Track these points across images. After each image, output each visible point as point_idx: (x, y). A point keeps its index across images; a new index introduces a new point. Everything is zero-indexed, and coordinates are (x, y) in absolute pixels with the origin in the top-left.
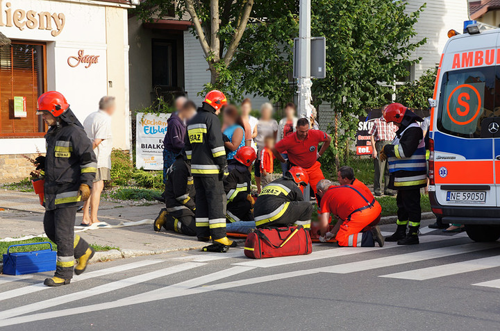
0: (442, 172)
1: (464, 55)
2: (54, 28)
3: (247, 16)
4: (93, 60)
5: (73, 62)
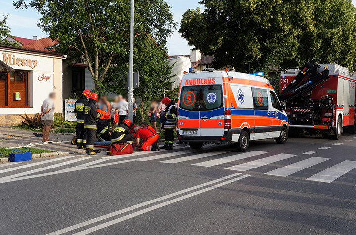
0: (181, 124)
1: (190, 81)
2: (33, 65)
3: (109, 63)
4: (48, 78)
5: (40, 79)
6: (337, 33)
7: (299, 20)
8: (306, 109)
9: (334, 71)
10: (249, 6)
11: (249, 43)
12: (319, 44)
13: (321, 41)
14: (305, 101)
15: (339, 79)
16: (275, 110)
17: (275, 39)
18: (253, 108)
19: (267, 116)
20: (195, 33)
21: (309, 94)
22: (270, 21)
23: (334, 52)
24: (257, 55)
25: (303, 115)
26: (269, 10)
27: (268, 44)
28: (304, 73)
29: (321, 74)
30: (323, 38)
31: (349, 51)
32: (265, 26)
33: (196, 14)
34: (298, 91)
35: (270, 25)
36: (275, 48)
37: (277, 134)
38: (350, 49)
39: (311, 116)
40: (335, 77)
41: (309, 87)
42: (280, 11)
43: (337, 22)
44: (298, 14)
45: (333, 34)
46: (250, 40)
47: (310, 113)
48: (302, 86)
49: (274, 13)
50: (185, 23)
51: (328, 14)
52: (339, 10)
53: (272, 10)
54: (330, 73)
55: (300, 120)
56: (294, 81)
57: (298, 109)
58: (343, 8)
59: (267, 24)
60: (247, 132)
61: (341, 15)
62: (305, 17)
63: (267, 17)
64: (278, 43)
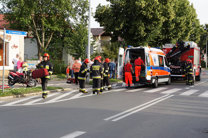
2: (9, 39)
3: (51, 37)
4: (17, 47)
5: (13, 47)
6: (183, 20)
7: (167, 14)
8: (178, 66)
9: (192, 46)
10: (141, 5)
11: (139, 27)
12: (173, 26)
13: (174, 24)
14: (177, 62)
15: (194, 50)
16: (166, 67)
17: (153, 25)
18: (159, 66)
19: (164, 69)
20: (106, 20)
21: (179, 58)
22: (152, 14)
23: (181, 31)
24: (143, 34)
25: (177, 69)
26: (151, 8)
27: (149, 27)
28: (177, 47)
29: (186, 47)
30: (175, 23)
31: (189, 31)
32: (149, 17)
33: (106, 8)
34: (174, 57)
35: (152, 16)
36: (153, 30)
37: (166, 80)
38: (190, 30)
39: (181, 70)
40: (193, 49)
41: (179, 54)
42: (157, 8)
43: (183, 13)
44: (166, 10)
45: (181, 21)
46: (140, 25)
47: (180, 68)
48: (175, 54)
49: (154, 9)
50: (100, 13)
51: (177, 7)
52: (183, 5)
53: (152, 8)
54: (191, 47)
55: (175, 72)
56: (171, 51)
57: (173, 66)
58: (186, 4)
59: (150, 16)
60: (157, 78)
61: (185, 8)
62: (171, 12)
63: (150, 12)
64: (155, 27)
